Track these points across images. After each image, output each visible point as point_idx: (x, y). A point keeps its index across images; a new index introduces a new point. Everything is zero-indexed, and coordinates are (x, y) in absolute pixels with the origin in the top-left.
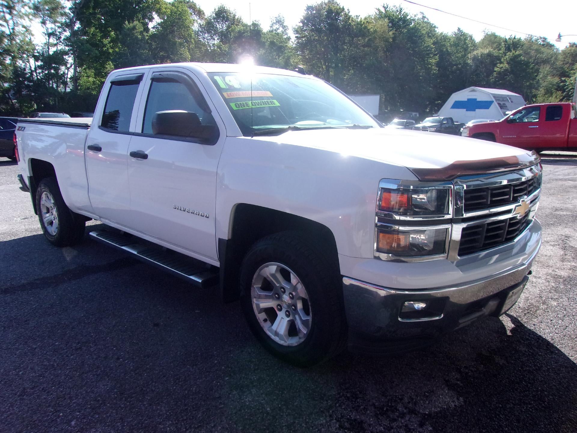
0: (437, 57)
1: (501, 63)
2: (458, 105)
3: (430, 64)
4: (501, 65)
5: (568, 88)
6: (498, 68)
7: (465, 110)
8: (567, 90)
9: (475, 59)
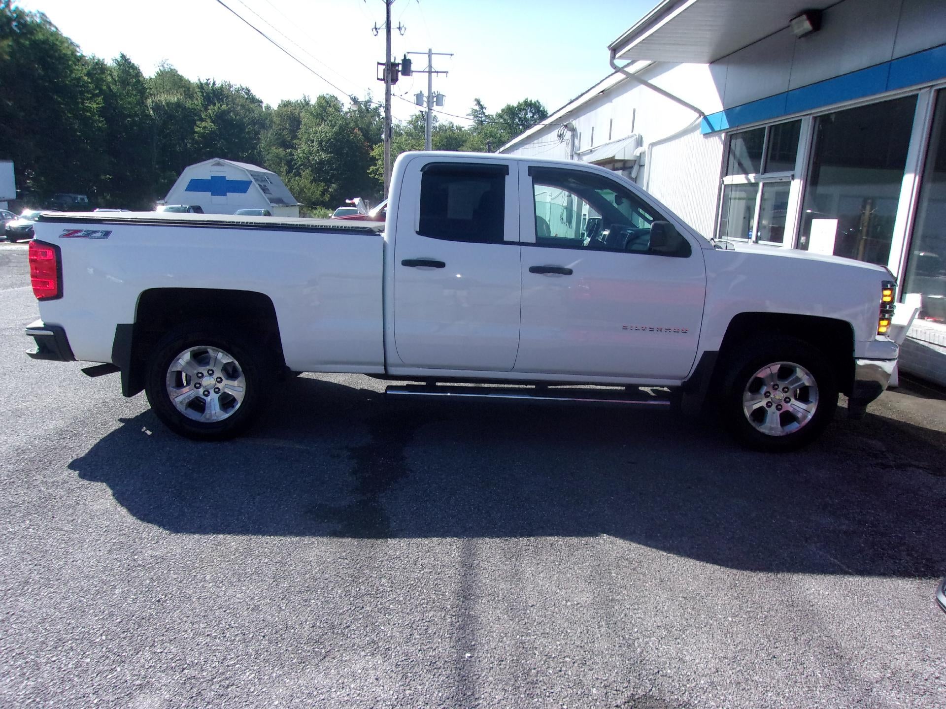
0: (100, 99)
1: (202, 120)
2: (196, 185)
3: (90, 111)
4: (204, 124)
5: (296, 164)
6: (200, 128)
7: (210, 193)
8: (295, 167)
9: (157, 107)
